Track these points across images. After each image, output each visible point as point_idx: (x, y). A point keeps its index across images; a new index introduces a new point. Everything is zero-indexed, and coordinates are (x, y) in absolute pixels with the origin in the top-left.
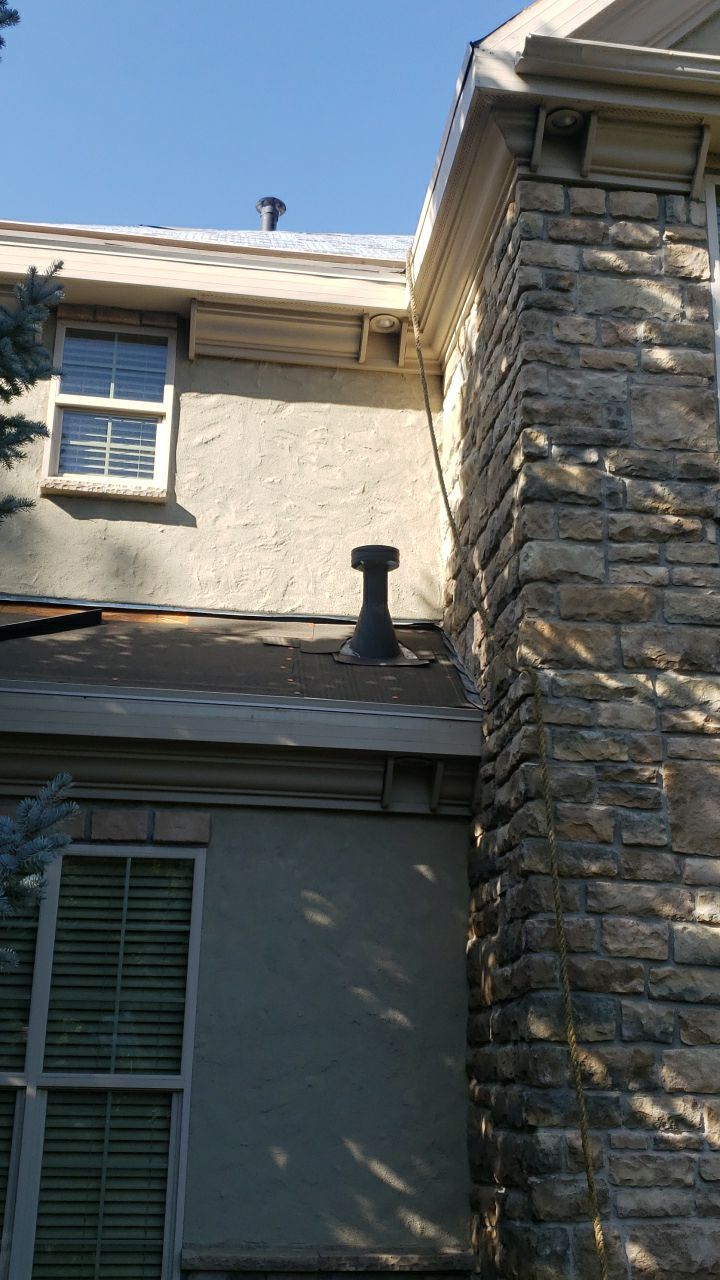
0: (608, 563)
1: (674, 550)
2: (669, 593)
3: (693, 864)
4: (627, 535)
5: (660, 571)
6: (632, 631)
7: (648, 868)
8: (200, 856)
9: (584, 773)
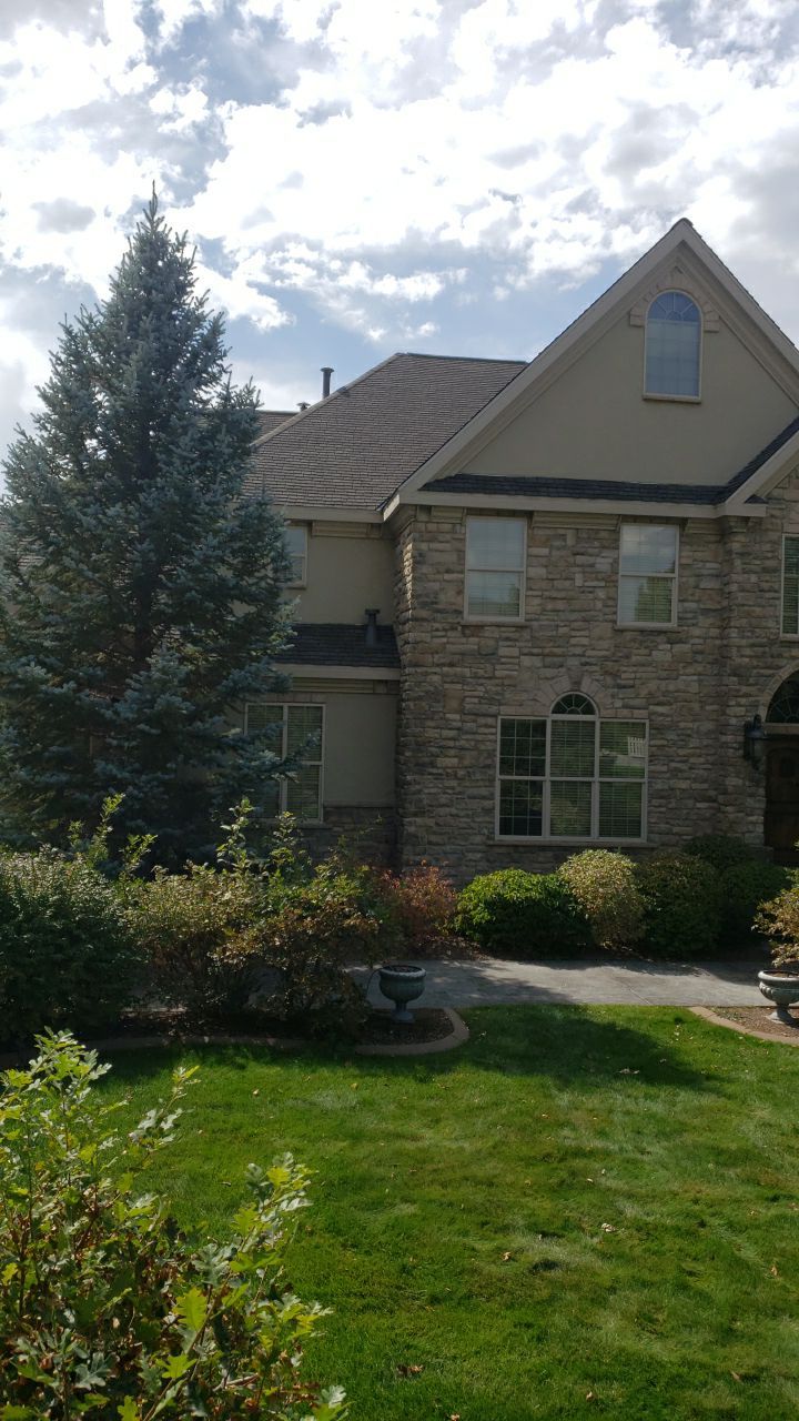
0: (432, 637)
1: (449, 634)
2: (448, 646)
3: (448, 715)
4: (437, 630)
5: (445, 640)
6: (436, 656)
7: (436, 717)
8: (323, 705)
9: (423, 694)
